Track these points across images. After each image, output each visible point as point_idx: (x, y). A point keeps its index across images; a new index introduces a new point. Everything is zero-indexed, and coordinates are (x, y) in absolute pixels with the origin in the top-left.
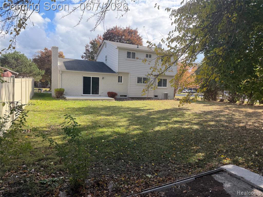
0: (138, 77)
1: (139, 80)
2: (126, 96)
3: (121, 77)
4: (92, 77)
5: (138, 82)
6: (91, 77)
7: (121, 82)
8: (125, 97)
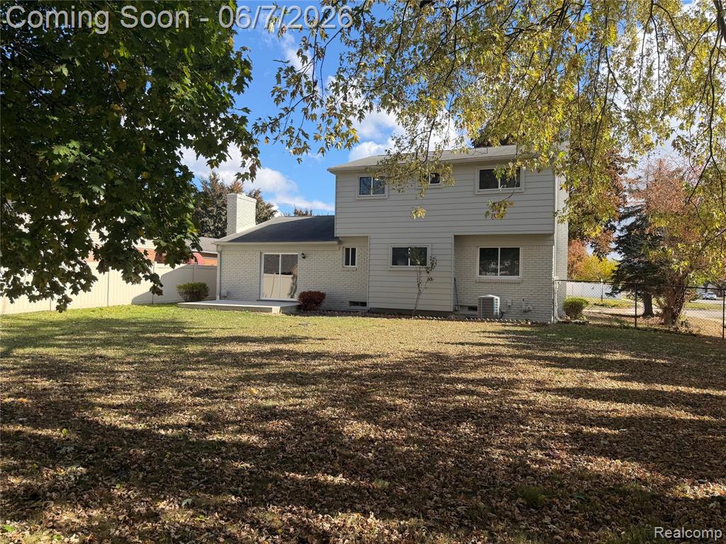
0: (393, 248)
1: (400, 256)
2: (364, 304)
3: (354, 250)
4: (283, 255)
5: (394, 263)
6: (280, 254)
7: (353, 264)
8: (363, 308)
